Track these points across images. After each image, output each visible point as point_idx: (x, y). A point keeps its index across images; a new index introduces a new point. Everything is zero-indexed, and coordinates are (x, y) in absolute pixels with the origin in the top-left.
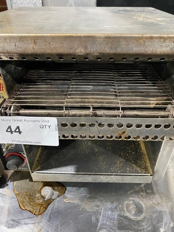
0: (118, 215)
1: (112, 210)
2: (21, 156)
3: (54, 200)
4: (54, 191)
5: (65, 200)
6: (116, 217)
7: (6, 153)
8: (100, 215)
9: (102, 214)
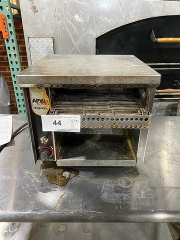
0: (114, 185)
1: (110, 183)
2: (50, 149)
3: (71, 178)
4: (71, 174)
5: (79, 178)
6: (113, 186)
7: (41, 147)
8: (103, 185)
9: (104, 185)
